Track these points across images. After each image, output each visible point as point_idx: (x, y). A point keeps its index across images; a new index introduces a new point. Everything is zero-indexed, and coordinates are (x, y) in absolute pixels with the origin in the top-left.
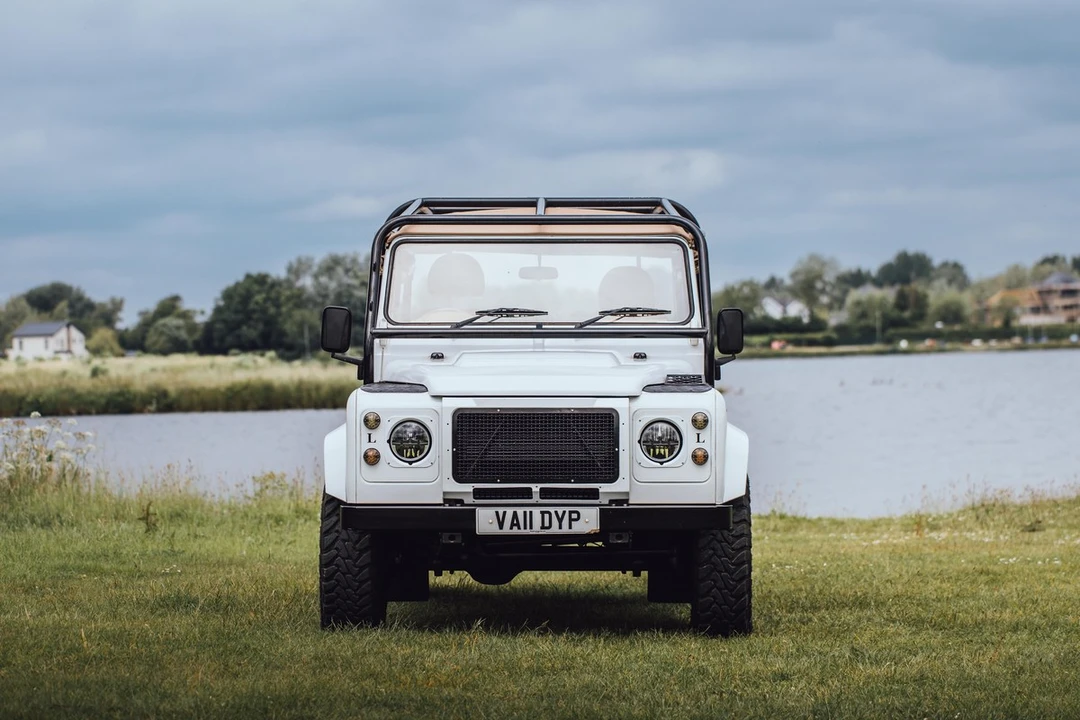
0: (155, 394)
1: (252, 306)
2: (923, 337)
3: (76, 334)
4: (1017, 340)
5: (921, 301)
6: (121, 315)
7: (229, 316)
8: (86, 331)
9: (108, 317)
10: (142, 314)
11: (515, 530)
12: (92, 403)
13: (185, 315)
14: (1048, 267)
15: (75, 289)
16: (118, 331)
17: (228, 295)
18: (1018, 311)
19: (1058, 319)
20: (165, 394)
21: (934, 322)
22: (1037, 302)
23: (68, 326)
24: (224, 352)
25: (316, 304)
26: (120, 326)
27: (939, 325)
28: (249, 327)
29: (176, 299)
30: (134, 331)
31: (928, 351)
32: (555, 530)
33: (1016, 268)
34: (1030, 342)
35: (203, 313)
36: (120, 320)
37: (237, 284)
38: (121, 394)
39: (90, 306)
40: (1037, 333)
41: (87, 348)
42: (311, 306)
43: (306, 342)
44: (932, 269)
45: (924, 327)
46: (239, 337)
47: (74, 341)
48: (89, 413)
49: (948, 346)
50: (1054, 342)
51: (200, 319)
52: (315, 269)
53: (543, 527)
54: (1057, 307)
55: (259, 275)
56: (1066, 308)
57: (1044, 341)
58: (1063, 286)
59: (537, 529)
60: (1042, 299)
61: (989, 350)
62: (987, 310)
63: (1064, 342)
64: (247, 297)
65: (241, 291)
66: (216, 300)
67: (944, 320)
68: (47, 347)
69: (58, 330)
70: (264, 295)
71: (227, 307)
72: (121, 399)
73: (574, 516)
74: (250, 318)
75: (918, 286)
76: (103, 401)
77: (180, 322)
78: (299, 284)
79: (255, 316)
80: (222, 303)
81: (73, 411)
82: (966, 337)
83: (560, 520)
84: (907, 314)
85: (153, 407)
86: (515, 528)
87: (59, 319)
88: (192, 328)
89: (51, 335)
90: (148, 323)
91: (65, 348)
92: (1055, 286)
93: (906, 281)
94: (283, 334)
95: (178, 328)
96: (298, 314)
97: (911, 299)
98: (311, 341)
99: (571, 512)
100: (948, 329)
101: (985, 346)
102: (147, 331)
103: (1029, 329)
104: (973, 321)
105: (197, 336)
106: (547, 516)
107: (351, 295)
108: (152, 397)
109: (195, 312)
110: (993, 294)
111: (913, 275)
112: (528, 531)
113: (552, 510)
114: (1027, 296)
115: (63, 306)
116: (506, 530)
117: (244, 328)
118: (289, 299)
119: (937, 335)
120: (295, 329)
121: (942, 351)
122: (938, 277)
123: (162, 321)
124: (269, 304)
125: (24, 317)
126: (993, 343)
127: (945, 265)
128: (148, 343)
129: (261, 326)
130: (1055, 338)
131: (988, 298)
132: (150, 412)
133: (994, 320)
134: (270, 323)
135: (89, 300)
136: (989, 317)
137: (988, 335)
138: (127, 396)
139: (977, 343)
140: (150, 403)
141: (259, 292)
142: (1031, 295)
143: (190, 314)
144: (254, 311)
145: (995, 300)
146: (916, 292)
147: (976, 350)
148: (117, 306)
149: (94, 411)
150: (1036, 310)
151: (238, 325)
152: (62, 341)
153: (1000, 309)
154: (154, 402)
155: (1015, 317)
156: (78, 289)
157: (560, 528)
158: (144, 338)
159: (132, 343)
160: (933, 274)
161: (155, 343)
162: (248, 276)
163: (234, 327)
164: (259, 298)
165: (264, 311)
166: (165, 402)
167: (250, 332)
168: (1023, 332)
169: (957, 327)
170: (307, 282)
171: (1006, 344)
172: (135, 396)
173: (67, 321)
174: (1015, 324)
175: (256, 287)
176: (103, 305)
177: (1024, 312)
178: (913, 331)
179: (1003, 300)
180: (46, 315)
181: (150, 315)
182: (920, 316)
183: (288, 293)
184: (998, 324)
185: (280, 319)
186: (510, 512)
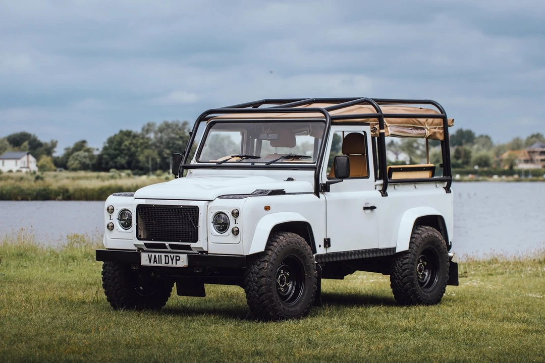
0: (62, 191)
1: (123, 147)
2: (468, 173)
3: (32, 158)
4: (516, 176)
5: (467, 155)
6: (55, 149)
7: (112, 152)
8: (37, 157)
9: (49, 151)
10: (67, 149)
11: (155, 264)
12: (29, 194)
13: (88, 150)
14: (534, 139)
15: (32, 135)
16: (53, 158)
17: (111, 141)
18: (517, 161)
19: (538, 166)
20: (67, 191)
21: (474, 166)
22: (528, 157)
23: (28, 154)
24: (107, 170)
25: (157, 147)
26: (55, 155)
27: (476, 167)
28: (121, 157)
29: (84, 142)
30: (63, 158)
31: (470, 181)
32: (170, 265)
33: (518, 139)
34: (523, 178)
35: (98, 150)
36: (55, 152)
37: (115, 135)
38: (45, 190)
39: (40, 145)
40: (527, 173)
41: (37, 166)
42: (154, 147)
43: (150, 166)
44: (475, 138)
45: (468, 168)
46: (116, 163)
47: (31, 162)
48: (27, 200)
49: (481, 178)
50: (535, 178)
51: (96, 153)
52: (156, 129)
53: (166, 263)
54: (538, 160)
55: (127, 131)
56: (542, 160)
57: (530, 177)
58: (541, 149)
59: (163, 264)
60: (530, 156)
61: (501, 181)
62: (501, 160)
63: (541, 178)
64: (120, 143)
65: (118, 139)
66: (104, 143)
67: (480, 165)
68: (16, 165)
69: (23, 156)
70: (130, 141)
71: (110, 147)
72: (44, 193)
73: (178, 258)
74: (122, 153)
75: (467, 147)
76: (35, 193)
77: (86, 154)
78: (148, 136)
79: (125, 152)
80: (107, 145)
81: (20, 198)
82: (490, 174)
83: (172, 260)
84: (460, 161)
85: (60, 197)
86: (155, 263)
87: (23, 150)
88: (92, 157)
89: (19, 159)
90: (69, 153)
91: (26, 166)
92: (536, 149)
93: (461, 144)
94: (138, 162)
95: (85, 157)
96: (147, 152)
97: (463, 154)
98: (152, 166)
99: (176, 256)
100: (481, 169)
101: (500, 179)
102: (68, 158)
103: (523, 171)
104: (494, 166)
105: (94, 161)
106: (167, 257)
107: (174, 144)
108: (60, 192)
109: (93, 149)
110: (505, 152)
111: (464, 141)
112: (160, 265)
113: (169, 255)
114: (522, 154)
115: (26, 144)
116: (152, 264)
117: (119, 158)
118: (142, 144)
119: (475, 173)
120: (144, 159)
121: (477, 181)
122: (477, 143)
123: (77, 153)
124: (132, 146)
125: (6, 149)
126: (504, 177)
127: (481, 136)
128: (69, 164)
129: (127, 158)
130: (535, 175)
131: (502, 154)
132: (59, 200)
133: (504, 166)
134: (132, 155)
135: (39, 141)
136: (502, 164)
137: (501, 173)
138: (47, 191)
139: (495, 177)
140: (59, 195)
141: (127, 140)
142: (524, 153)
143: (91, 150)
144: (124, 150)
145: (505, 156)
146: (465, 150)
147: (495, 181)
148: (54, 145)
149: (30, 199)
150: (526, 161)
151: (116, 156)
152: (24, 162)
153: (508, 160)
154: (61, 194)
155: (515, 165)
156: (34, 136)
157: (172, 264)
158: (67, 162)
159: (62, 164)
160: (475, 141)
161: (72, 164)
162: (121, 132)
163: (113, 157)
164: (127, 143)
165: (129, 149)
166: (67, 195)
167: (122, 160)
168: (519, 173)
169: (486, 169)
170: (152, 136)
171: (511, 178)
172: (51, 191)
173: (27, 152)
174: (515, 168)
175: (125, 137)
176: (46, 144)
177: (520, 161)
178: (463, 170)
179: (510, 155)
180: (17, 148)
181: (70, 151)
182: (467, 163)
183: (141, 141)
184: (507, 168)
185: (137, 154)
186: (153, 254)
